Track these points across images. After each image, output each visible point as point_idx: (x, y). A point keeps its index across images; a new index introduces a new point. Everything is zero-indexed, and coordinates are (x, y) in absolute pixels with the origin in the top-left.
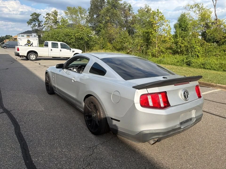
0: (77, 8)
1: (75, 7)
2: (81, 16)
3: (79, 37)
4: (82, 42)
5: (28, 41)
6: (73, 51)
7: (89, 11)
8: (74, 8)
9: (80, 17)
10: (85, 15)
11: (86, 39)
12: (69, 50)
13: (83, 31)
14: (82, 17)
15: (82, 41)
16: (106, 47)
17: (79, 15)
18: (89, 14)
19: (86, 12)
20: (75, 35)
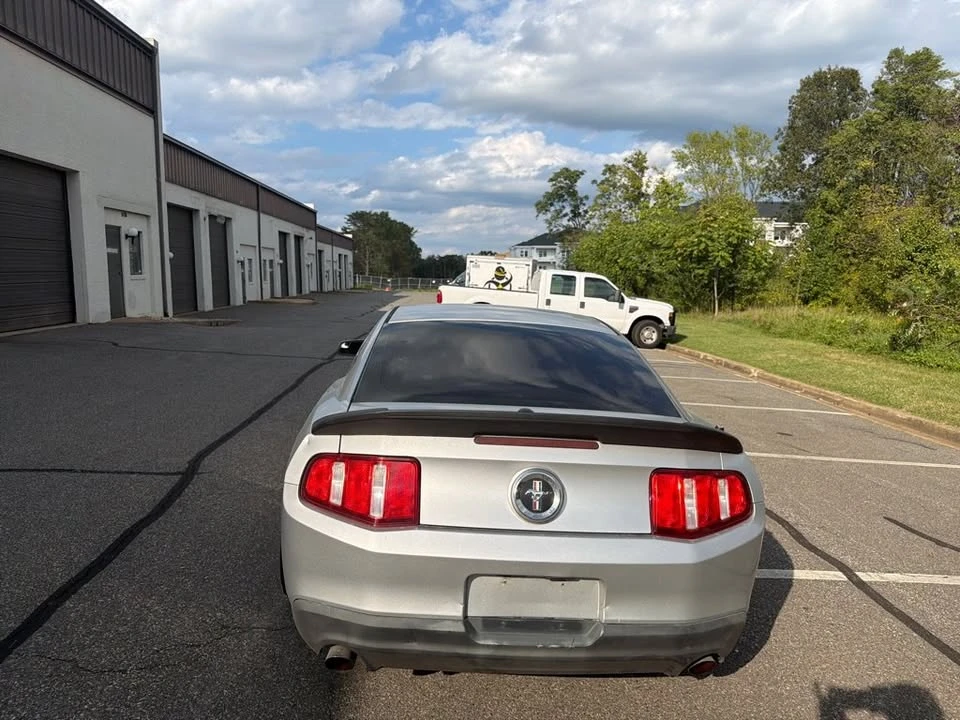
0: (728, 135)
1: (722, 133)
2: (742, 165)
3: (692, 251)
4: (701, 272)
5: (498, 269)
6: (633, 310)
7: (780, 142)
8: (717, 132)
9: (739, 169)
10: (761, 160)
11: (718, 259)
12: (617, 304)
13: (710, 226)
14: (746, 169)
15: (703, 268)
16: (829, 292)
17: (736, 161)
18: (779, 153)
19: (767, 149)
20: (676, 245)
